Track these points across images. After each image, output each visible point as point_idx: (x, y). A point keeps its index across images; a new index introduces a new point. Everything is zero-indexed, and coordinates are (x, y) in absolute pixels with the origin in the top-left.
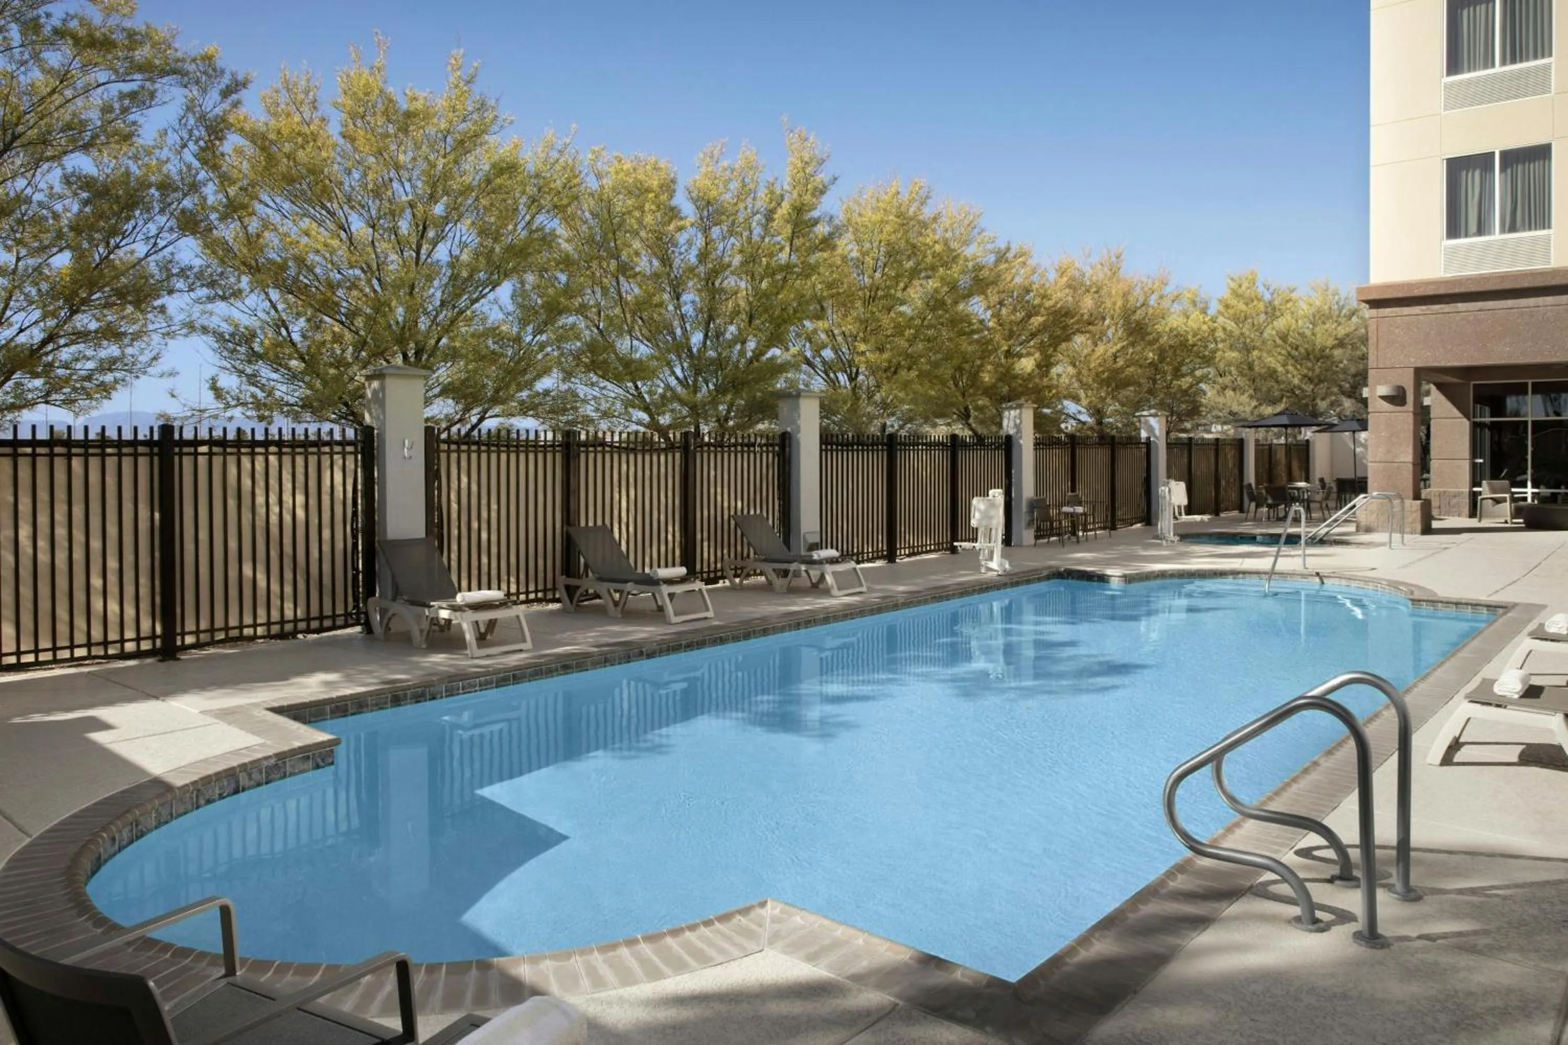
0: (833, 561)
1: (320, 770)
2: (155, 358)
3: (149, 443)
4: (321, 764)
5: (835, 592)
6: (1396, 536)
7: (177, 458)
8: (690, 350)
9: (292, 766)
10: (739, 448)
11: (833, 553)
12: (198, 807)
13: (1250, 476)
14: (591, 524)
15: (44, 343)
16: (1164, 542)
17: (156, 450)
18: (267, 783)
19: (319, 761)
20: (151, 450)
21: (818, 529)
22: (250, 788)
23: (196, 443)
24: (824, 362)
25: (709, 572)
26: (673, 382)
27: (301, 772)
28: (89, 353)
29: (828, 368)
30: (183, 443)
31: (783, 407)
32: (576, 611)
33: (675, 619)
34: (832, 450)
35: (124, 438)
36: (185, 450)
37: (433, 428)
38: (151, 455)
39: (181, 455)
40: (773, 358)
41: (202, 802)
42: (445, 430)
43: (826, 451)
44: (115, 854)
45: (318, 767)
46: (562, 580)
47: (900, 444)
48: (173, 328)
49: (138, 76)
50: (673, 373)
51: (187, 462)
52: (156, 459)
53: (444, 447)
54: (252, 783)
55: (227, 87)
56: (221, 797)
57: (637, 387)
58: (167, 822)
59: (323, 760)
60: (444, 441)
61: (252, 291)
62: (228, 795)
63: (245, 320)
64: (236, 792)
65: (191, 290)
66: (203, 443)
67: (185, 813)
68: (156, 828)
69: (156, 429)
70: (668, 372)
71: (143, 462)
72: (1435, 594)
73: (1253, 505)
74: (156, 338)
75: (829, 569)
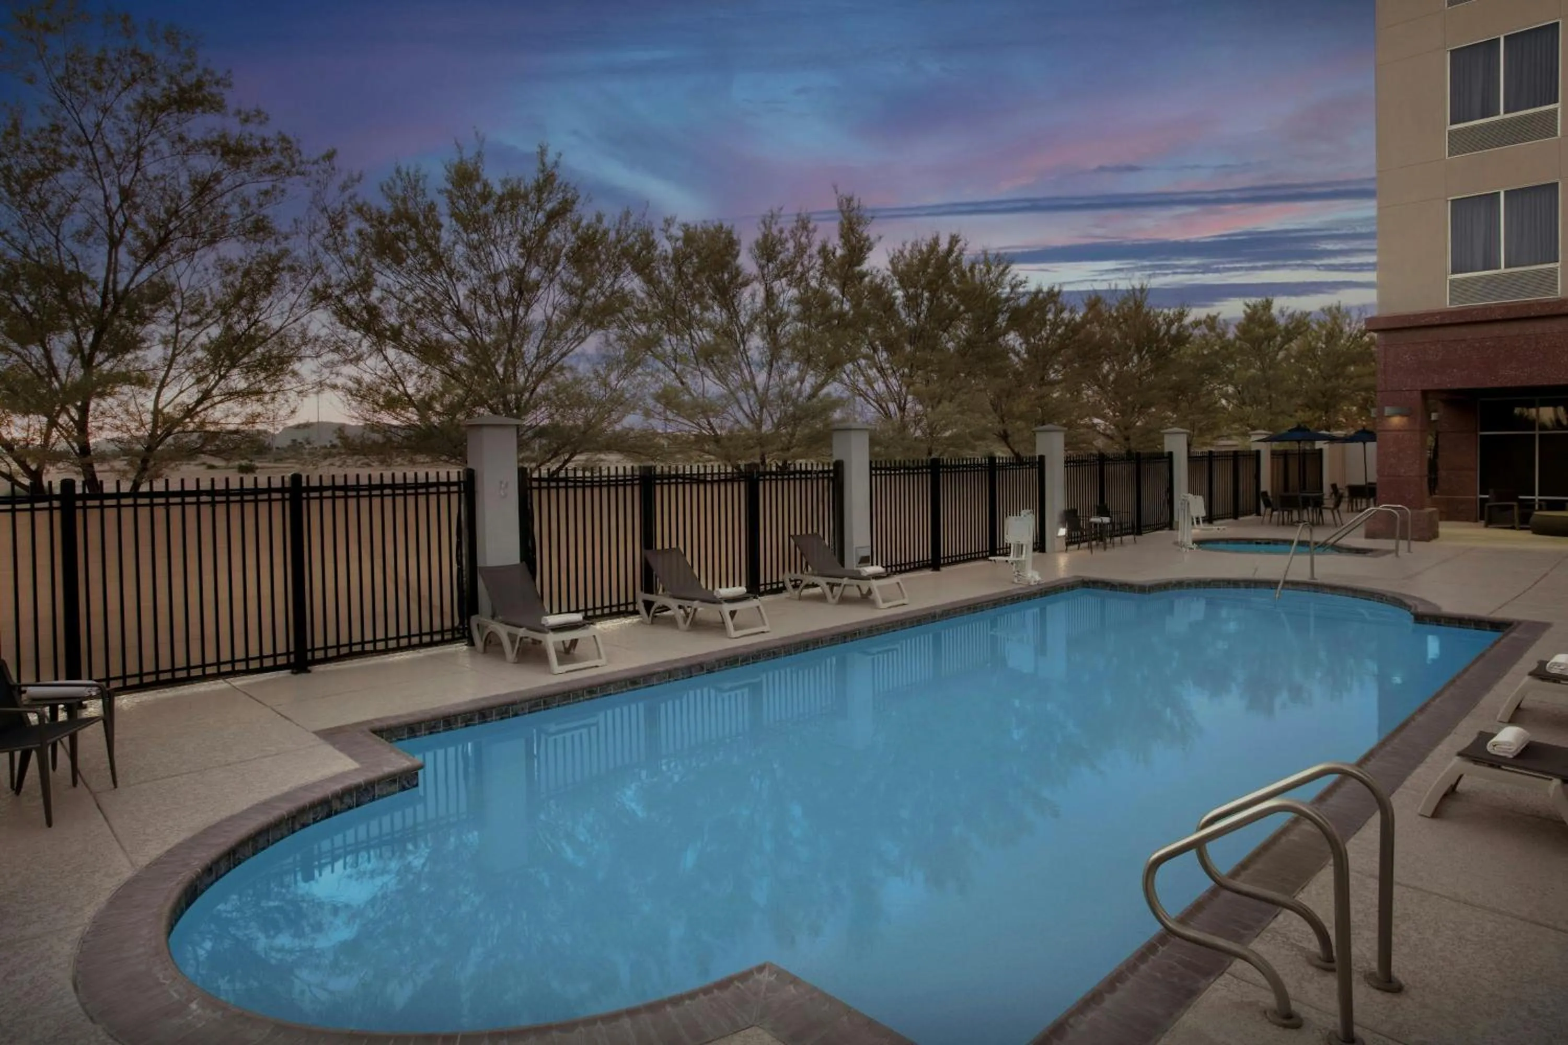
0: (877, 577)
1: (406, 792)
2: (293, 412)
3: (282, 490)
4: (407, 786)
5: (881, 604)
6: (1403, 544)
7: (305, 502)
8: (755, 389)
9: (381, 789)
10: (798, 476)
11: (878, 569)
12: (293, 832)
13: (1266, 485)
14: (667, 546)
15: (199, 402)
16: (1184, 549)
17: (287, 495)
18: (358, 806)
19: (405, 783)
20: (283, 496)
21: (869, 544)
22: (341, 812)
23: (321, 488)
24: (877, 394)
25: (772, 583)
26: (740, 416)
27: (388, 795)
28: (237, 409)
29: (879, 399)
30: (310, 489)
31: (837, 439)
32: (652, 623)
33: (734, 634)
34: (881, 475)
35: (259, 487)
36: (312, 495)
37: (526, 469)
38: (283, 500)
39: (309, 499)
40: (828, 394)
41: (298, 826)
42: (535, 469)
43: (876, 475)
44: (212, 883)
45: (404, 789)
46: (641, 596)
47: (943, 466)
48: (306, 387)
49: (267, 178)
50: (741, 408)
51: (315, 505)
52: (287, 504)
53: (535, 484)
54: (344, 806)
55: (345, 182)
56: (315, 821)
57: (709, 423)
58: (264, 849)
59: (408, 783)
60: (535, 479)
61: (370, 355)
62: (322, 819)
63: (367, 378)
64: (329, 815)
65: (318, 356)
66: (327, 488)
67: (282, 838)
68: (254, 854)
69: (286, 479)
70: (736, 408)
71: (277, 507)
72: (1439, 608)
73: (1269, 510)
74: (292, 396)
75: (875, 583)
